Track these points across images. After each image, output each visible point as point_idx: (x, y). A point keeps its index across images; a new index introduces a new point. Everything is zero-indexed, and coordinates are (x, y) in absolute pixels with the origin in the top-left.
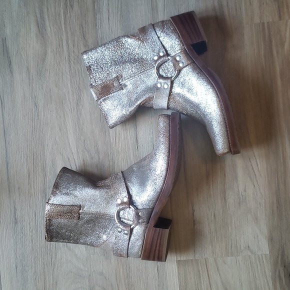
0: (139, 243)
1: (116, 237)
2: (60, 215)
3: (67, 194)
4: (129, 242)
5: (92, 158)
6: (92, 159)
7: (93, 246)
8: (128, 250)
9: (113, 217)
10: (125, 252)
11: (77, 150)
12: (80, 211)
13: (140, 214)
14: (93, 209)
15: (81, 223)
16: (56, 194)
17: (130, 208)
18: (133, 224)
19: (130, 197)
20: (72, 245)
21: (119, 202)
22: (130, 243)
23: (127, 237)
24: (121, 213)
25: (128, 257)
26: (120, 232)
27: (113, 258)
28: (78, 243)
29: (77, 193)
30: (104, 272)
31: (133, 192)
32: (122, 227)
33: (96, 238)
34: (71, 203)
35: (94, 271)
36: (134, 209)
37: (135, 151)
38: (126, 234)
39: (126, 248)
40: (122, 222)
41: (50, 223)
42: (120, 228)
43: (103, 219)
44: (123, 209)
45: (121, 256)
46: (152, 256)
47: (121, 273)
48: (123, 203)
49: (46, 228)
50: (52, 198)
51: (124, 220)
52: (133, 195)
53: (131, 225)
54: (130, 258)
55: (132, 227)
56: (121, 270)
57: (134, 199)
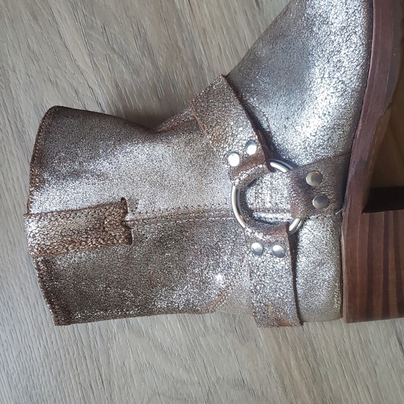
0: (328, 273)
1: (252, 272)
2: (72, 241)
3: (76, 175)
4: (295, 276)
5: (136, 72)
6: (138, 76)
7: (196, 311)
8: (297, 301)
9: (229, 213)
10: (290, 309)
11: (92, 61)
12: (128, 218)
13: (309, 180)
14: (164, 204)
15: (138, 252)
16: (43, 182)
17: (273, 170)
18: (294, 217)
19: (265, 138)
20: (141, 322)
21: (234, 161)
22: (300, 281)
23: (284, 263)
24: (250, 194)
25: (302, 323)
26: (260, 253)
27: (263, 335)
28: (151, 313)
29: (104, 165)
30: (246, 376)
31: (271, 122)
32: (260, 236)
33: (198, 287)
34: (94, 201)
35: (218, 379)
36: (284, 170)
37: (254, 16)
38: (281, 255)
39: (291, 298)
40: (260, 220)
41: (49, 272)
42: (256, 240)
43: (200, 226)
44: (251, 182)
45: (280, 323)
46: (378, 303)
47: (296, 373)
48: (246, 162)
49: (43, 287)
50: (37, 196)
51: (263, 215)
52: (273, 128)
53: (288, 224)
54: (310, 327)
55: (291, 228)
56: (293, 363)
57: (278, 139)
